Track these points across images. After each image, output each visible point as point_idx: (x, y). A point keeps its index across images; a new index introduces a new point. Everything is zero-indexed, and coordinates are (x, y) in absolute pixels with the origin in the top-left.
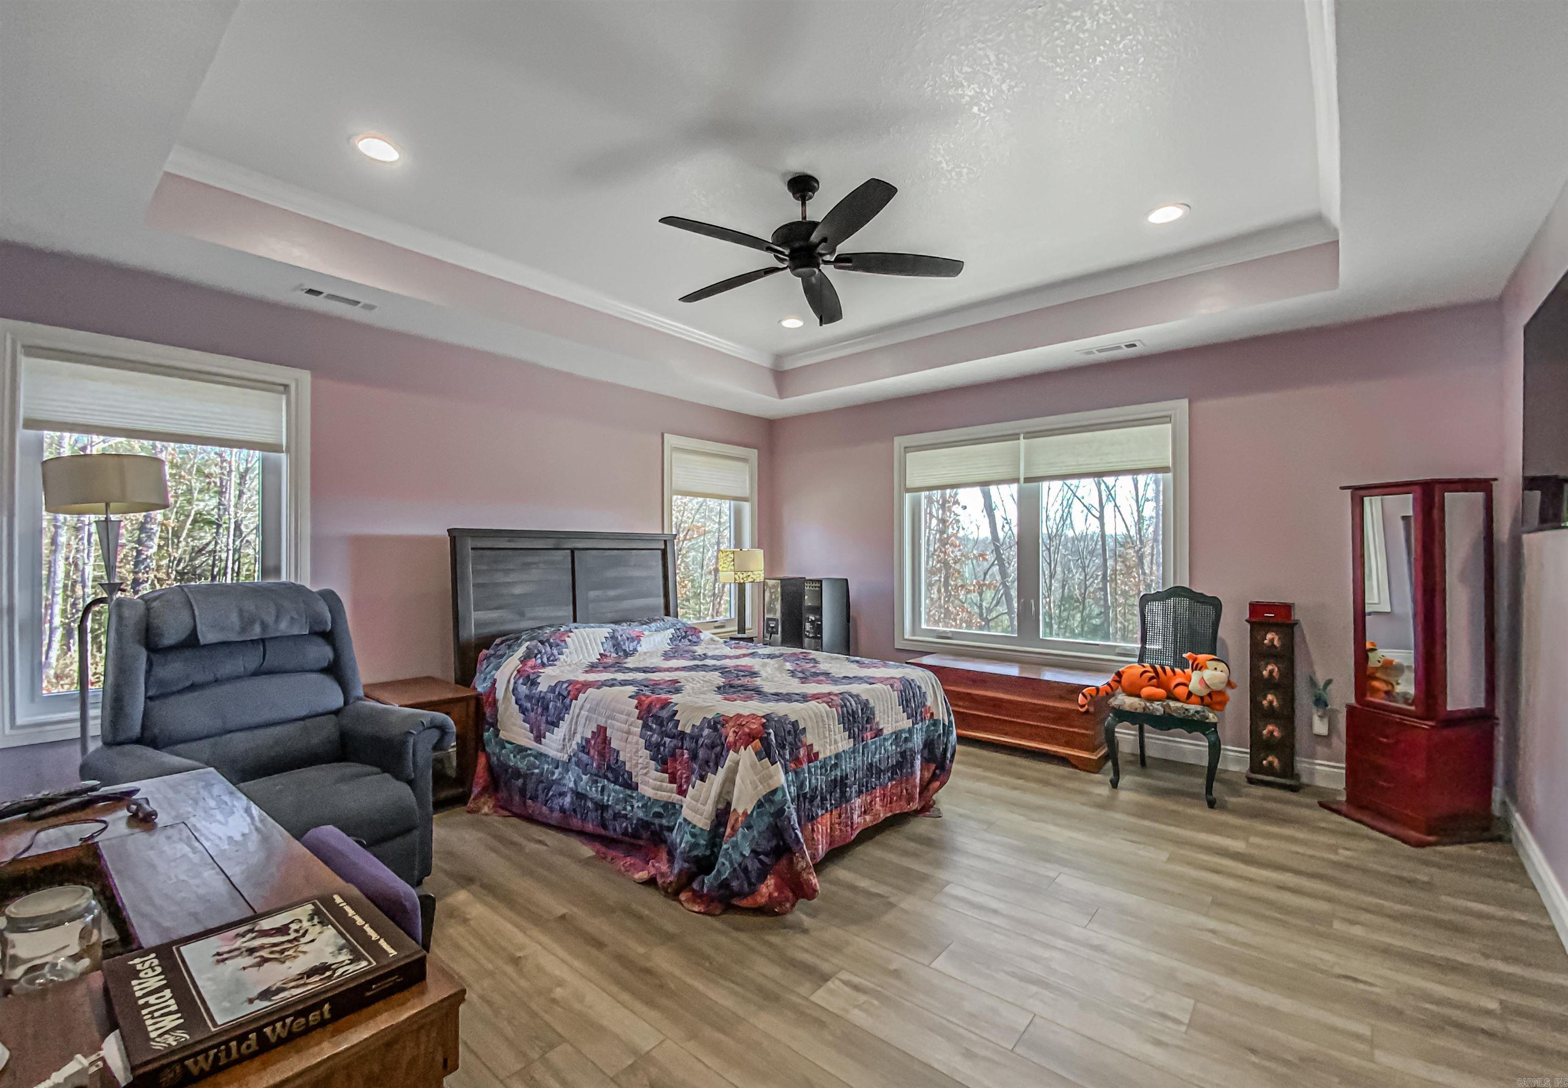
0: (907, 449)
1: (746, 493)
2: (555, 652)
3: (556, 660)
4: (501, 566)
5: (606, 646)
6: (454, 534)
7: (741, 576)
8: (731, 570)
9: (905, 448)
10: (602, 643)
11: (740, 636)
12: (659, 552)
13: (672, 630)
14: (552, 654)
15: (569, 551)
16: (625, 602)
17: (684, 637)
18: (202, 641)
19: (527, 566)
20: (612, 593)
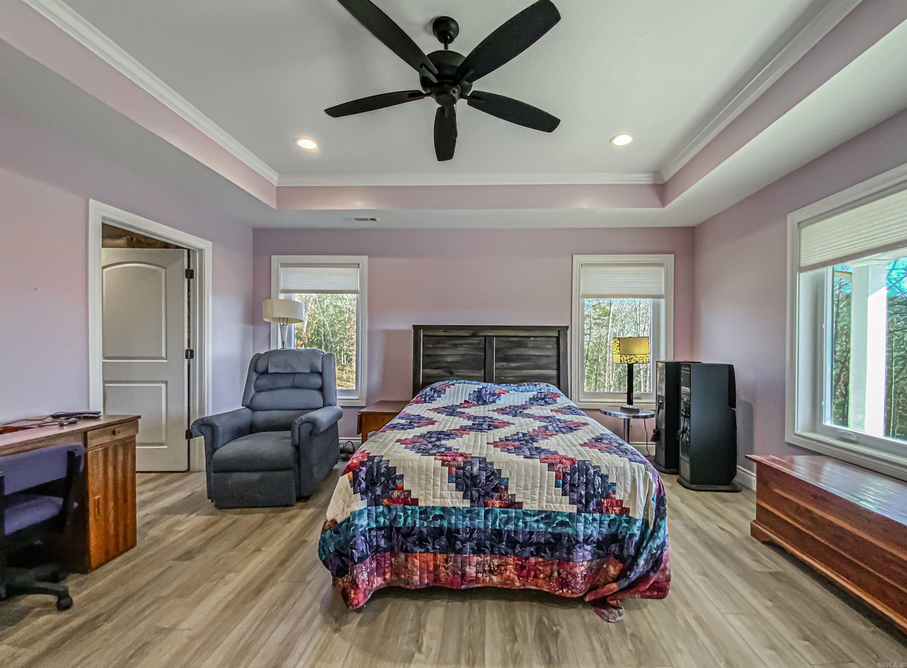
0: (800, 225)
1: (663, 292)
2: (436, 395)
3: (434, 400)
4: (440, 345)
5: (472, 396)
6: (417, 328)
7: (625, 358)
8: (618, 353)
9: (799, 223)
10: (470, 394)
11: (628, 406)
12: (555, 339)
13: (536, 393)
14: (433, 396)
15: (483, 338)
16: (523, 371)
17: (543, 399)
18: (269, 372)
19: (455, 346)
20: (513, 365)
